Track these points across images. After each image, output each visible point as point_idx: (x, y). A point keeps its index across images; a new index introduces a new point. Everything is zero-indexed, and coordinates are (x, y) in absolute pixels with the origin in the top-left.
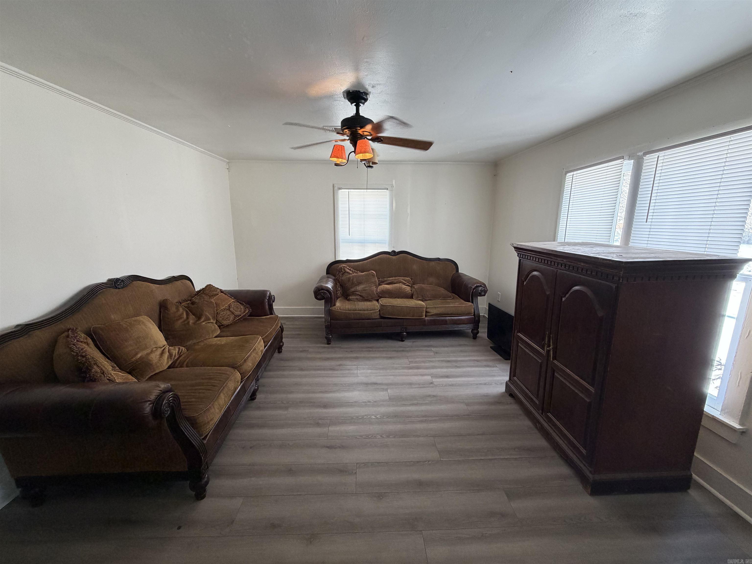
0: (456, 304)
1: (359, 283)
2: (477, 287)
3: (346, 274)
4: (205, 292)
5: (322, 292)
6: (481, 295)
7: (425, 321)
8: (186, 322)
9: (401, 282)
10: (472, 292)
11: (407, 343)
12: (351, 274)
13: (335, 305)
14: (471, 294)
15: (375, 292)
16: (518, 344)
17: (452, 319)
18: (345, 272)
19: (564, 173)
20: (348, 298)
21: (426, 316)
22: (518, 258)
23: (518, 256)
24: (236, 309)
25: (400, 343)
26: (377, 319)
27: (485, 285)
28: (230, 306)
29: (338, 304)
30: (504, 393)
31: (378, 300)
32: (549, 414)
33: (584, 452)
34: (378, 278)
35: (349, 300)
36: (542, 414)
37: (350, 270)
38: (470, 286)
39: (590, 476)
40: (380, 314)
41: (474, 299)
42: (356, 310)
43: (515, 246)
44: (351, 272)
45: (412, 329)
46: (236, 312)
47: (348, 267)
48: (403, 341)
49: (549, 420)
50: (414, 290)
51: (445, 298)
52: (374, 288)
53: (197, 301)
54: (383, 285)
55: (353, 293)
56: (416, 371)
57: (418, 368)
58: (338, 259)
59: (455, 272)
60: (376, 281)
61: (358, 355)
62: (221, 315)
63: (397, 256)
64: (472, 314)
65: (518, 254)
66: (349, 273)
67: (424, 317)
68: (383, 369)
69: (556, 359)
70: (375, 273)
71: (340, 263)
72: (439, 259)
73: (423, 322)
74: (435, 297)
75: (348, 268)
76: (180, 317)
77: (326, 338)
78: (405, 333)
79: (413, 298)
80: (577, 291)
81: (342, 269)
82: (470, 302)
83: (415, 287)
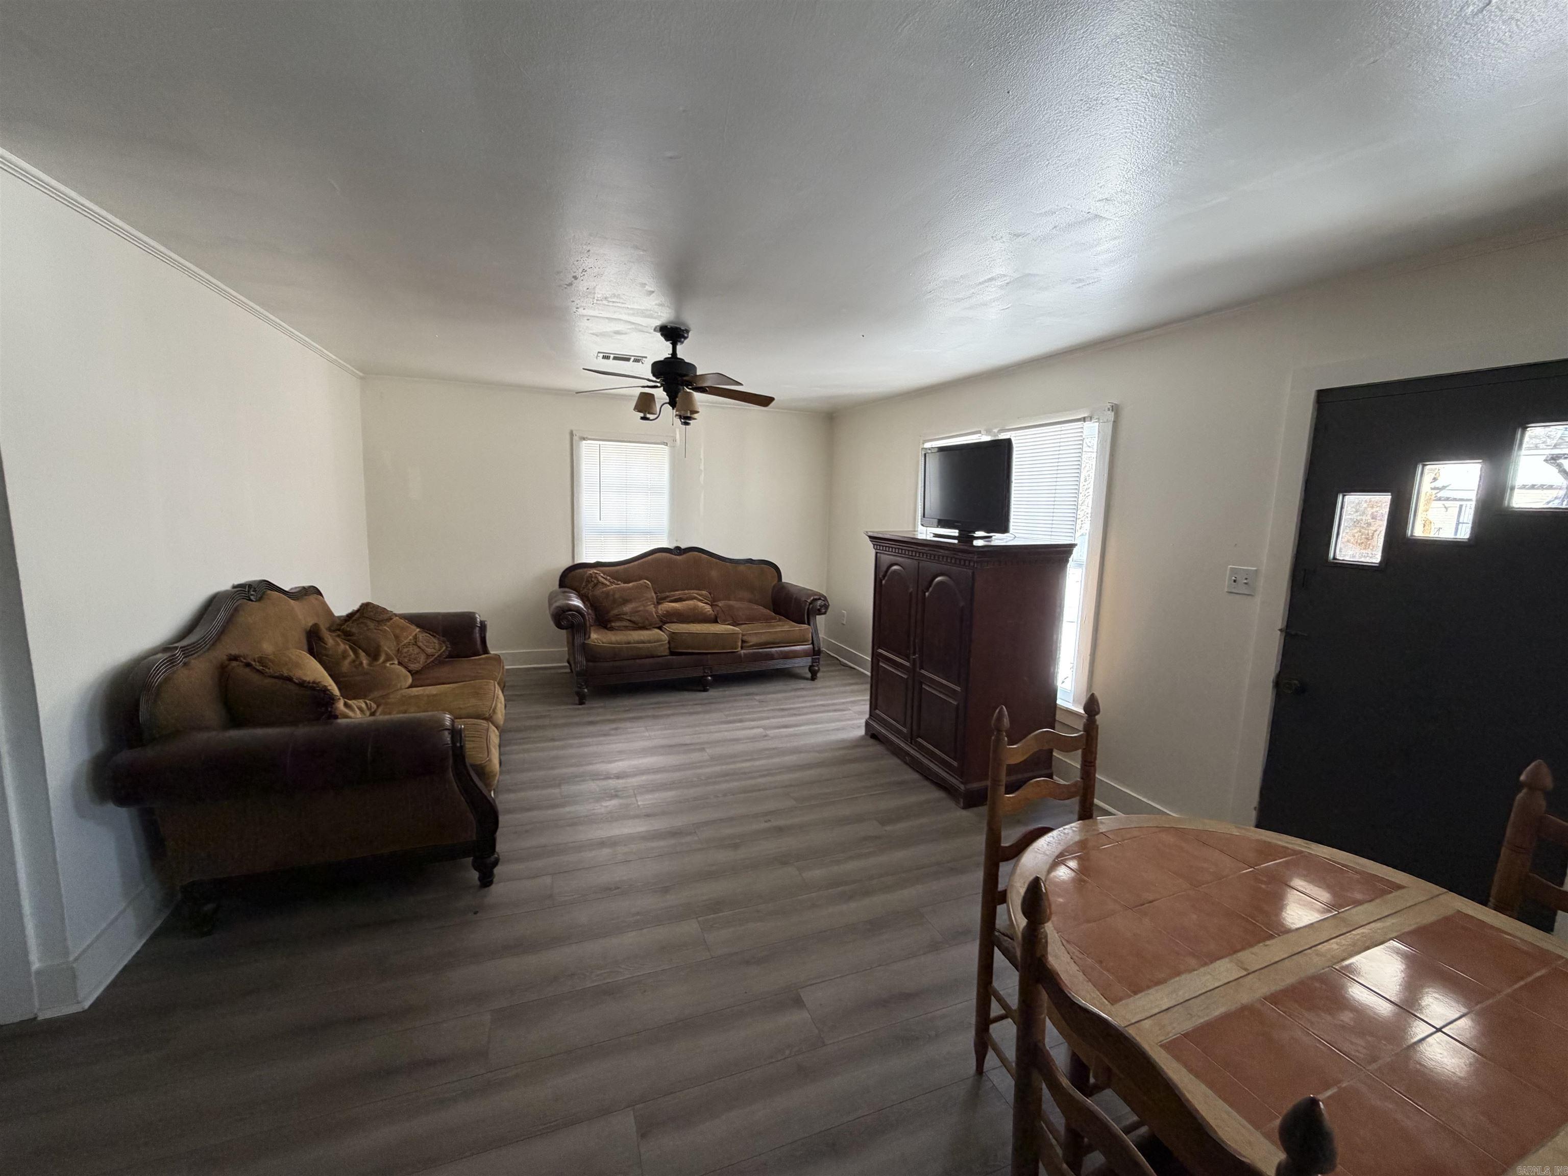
0: (785, 627)
1: (625, 601)
2: (815, 600)
3: (600, 586)
4: (365, 615)
5: (569, 615)
6: (819, 612)
7: (740, 656)
8: (357, 663)
9: (695, 598)
10: (808, 609)
11: (712, 693)
12: (609, 586)
13: (589, 637)
14: (806, 611)
15: (654, 614)
16: (878, 664)
17: (781, 652)
18: (597, 583)
19: (922, 442)
20: (609, 626)
21: (742, 648)
22: (874, 551)
23: (874, 548)
24: (427, 644)
25: (704, 694)
26: (666, 656)
27: (825, 597)
28: (415, 637)
29: (594, 636)
30: (863, 736)
31: (660, 628)
32: (920, 740)
33: (955, 764)
34: (656, 593)
35: (611, 629)
36: (911, 743)
37: (606, 579)
38: (803, 599)
39: (962, 787)
40: (669, 648)
41: (811, 618)
42: (629, 643)
43: (870, 534)
44: (608, 583)
45: (723, 670)
46: (427, 649)
47: (602, 575)
48: (705, 690)
49: (921, 748)
50: (718, 608)
51: (767, 619)
52: (651, 608)
53: (354, 630)
54: (667, 603)
55: (618, 618)
56: (739, 724)
57: (741, 721)
58: (579, 561)
59: (775, 581)
60: (653, 598)
61: (640, 714)
62: (406, 653)
63: (684, 556)
64: (808, 641)
65: (874, 545)
66: (606, 585)
67: (740, 649)
68: (689, 726)
69: (923, 669)
70: (649, 583)
71: (585, 568)
72: (750, 561)
73: (739, 659)
74: (751, 619)
75: (602, 577)
76: (344, 656)
77: (578, 694)
78: (710, 678)
79: (718, 623)
80: (940, 583)
81: (592, 577)
82: (805, 624)
83: (720, 605)
